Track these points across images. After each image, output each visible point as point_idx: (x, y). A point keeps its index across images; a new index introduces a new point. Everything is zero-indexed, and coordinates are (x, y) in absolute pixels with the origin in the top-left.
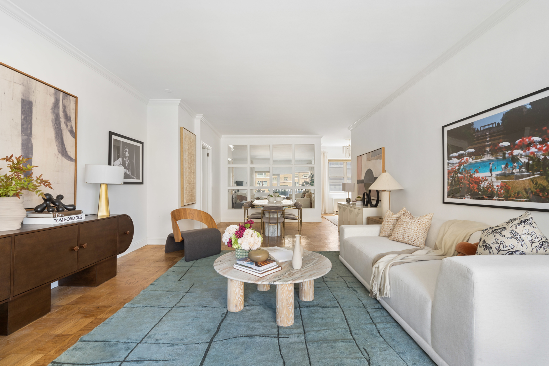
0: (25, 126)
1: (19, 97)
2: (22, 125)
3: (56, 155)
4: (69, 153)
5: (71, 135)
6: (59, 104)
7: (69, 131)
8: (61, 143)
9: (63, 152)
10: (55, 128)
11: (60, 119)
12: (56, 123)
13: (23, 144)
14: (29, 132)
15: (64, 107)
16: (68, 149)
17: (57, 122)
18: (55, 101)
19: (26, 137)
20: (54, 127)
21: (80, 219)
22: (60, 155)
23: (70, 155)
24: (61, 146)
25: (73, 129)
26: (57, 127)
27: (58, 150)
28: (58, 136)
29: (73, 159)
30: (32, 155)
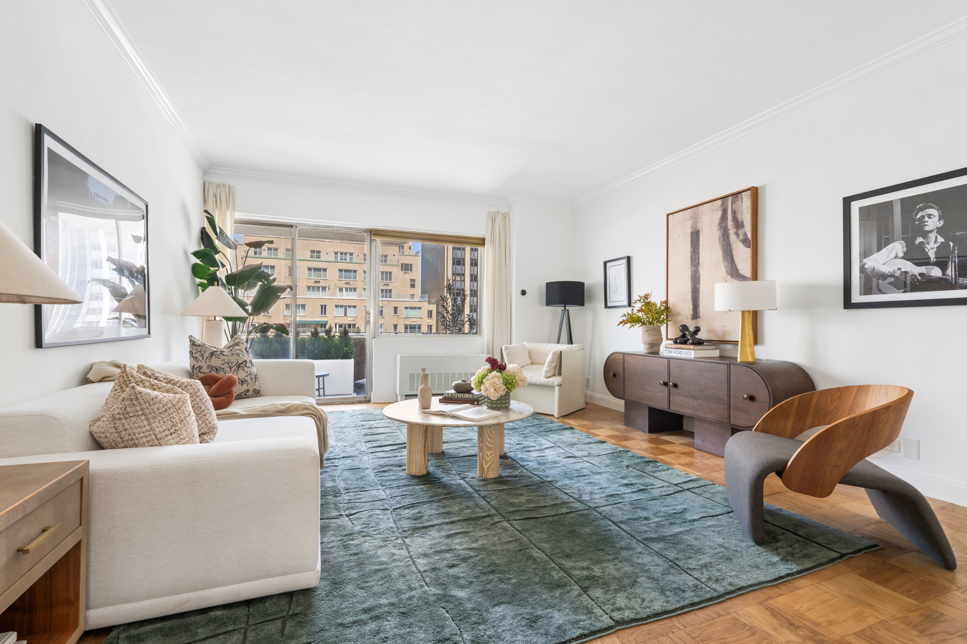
0: (694, 258)
1: (688, 231)
2: (691, 258)
3: (724, 278)
4: (741, 272)
5: (744, 245)
6: (727, 214)
7: (741, 241)
8: (730, 262)
9: (733, 272)
10: (723, 245)
11: (728, 232)
12: (724, 240)
13: (692, 276)
14: (697, 261)
15: (734, 213)
16: (739, 266)
17: (725, 237)
18: (722, 214)
19: (695, 268)
20: (721, 245)
21: (689, 356)
22: (729, 277)
23: (743, 274)
24: (730, 265)
25: (747, 236)
26: (725, 243)
27: (727, 271)
28: (727, 254)
29: (747, 277)
30: (700, 284)
